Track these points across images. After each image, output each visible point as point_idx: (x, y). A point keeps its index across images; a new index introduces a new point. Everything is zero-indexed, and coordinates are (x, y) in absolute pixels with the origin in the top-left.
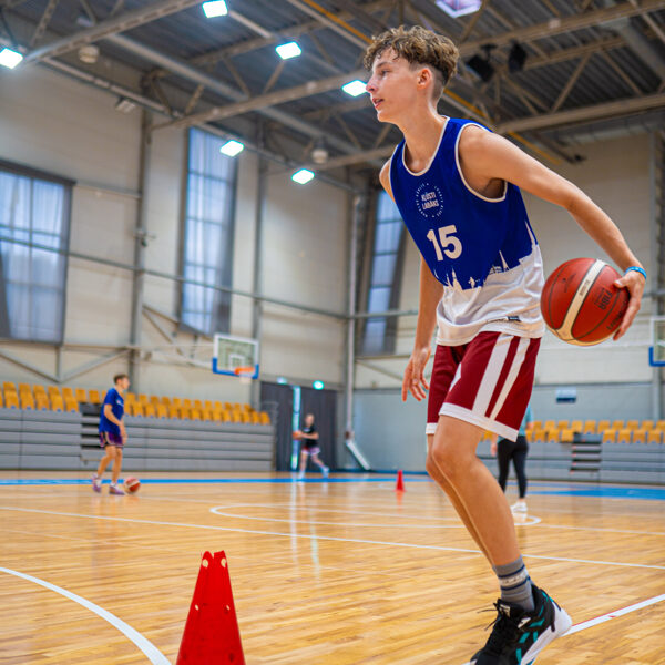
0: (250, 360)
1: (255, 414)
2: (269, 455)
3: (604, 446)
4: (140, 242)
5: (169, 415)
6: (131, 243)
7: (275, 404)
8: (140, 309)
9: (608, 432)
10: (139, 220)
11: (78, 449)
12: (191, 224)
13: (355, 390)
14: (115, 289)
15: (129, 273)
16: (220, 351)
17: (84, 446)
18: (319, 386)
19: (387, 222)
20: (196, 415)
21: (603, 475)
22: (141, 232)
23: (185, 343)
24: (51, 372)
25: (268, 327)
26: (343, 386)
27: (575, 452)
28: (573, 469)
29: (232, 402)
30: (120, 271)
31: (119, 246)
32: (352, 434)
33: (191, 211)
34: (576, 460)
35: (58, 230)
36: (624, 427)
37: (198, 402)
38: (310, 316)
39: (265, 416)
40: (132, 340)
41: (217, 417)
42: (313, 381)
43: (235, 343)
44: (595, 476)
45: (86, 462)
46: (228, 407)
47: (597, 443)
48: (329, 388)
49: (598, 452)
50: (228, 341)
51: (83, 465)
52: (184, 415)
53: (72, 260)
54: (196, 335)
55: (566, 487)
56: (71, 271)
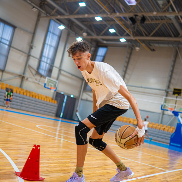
0: (55, 86)
1: (53, 101)
2: (55, 112)
4: (31, 48)
5: (30, 96)
6: (28, 47)
7: (59, 99)
8: (27, 66)
10: (32, 41)
11: (3, 100)
12: (46, 45)
13: (82, 99)
14: (22, 59)
15: (26, 55)
16: (47, 82)
18: (72, 96)
19: (99, 56)
20: (37, 97)
22: (32, 45)
23: (38, 77)
25: (61, 78)
29: (48, 96)
30: (24, 54)
31: (25, 48)
33: (47, 42)
35: (9, 39)
37: (38, 94)
38: (73, 77)
39: (56, 102)
40: (24, 73)
41: (43, 99)
43: (52, 80)
46: (46, 97)
48: (74, 97)
50: (50, 80)
51: (3, 105)
52: (34, 97)
53: (11, 48)
54: (41, 76)
56: (11, 51)
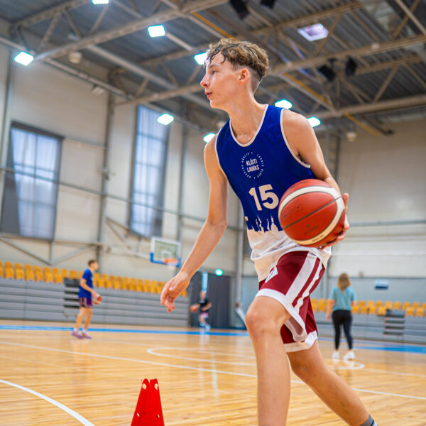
0: (175, 254)
2: (186, 316)
3: (406, 318)
4: (105, 177)
5: (121, 288)
6: (99, 178)
8: (104, 220)
9: (409, 309)
10: (105, 163)
11: (62, 308)
12: (138, 167)
13: (243, 276)
14: (88, 206)
15: (97, 196)
16: (156, 248)
17: (67, 306)
18: (219, 273)
20: (139, 289)
21: (406, 337)
22: (106, 171)
23: (133, 242)
24: (45, 257)
25: (187, 234)
26: (235, 274)
27: (388, 322)
28: (386, 333)
29: (163, 281)
30: (92, 195)
31: (92, 179)
32: (241, 304)
33: (139, 158)
34: (388, 327)
36: (420, 306)
37: (140, 281)
40: (99, 238)
41: (152, 290)
42: (215, 269)
43: (165, 243)
44: (400, 338)
45: (67, 316)
46: (160, 284)
47: (402, 316)
48: (226, 274)
49: (402, 322)
50: (161, 242)
51: (64, 318)
52: (132, 289)
53: (61, 187)
54: (140, 237)
55: (381, 344)
56: (61, 194)
